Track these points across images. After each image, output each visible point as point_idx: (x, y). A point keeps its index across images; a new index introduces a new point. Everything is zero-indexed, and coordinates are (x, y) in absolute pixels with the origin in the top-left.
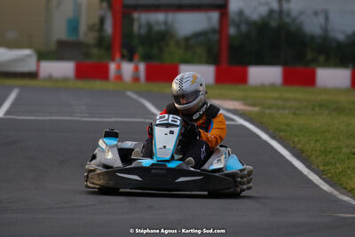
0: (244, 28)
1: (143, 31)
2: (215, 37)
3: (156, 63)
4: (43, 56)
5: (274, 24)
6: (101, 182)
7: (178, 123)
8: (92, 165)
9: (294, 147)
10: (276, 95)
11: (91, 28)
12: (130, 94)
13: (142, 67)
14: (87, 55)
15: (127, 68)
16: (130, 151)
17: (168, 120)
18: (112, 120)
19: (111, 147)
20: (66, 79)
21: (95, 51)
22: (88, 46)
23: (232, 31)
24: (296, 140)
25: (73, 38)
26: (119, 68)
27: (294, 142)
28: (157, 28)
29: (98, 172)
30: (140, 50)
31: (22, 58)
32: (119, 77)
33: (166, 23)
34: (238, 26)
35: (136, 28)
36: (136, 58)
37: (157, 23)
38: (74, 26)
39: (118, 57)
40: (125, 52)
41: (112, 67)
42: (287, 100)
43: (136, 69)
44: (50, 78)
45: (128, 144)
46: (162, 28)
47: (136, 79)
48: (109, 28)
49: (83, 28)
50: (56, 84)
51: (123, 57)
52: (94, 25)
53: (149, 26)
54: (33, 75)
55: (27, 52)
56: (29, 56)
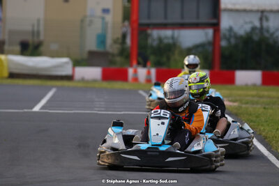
0: (233, 41)
1: (155, 44)
2: (210, 49)
3: (164, 68)
4: (77, 63)
5: (256, 38)
6: (110, 161)
7: (168, 116)
8: (103, 148)
9: (260, 134)
10: (254, 93)
11: (115, 42)
12: (141, 92)
13: (153, 71)
14: (112, 62)
15: (142, 72)
16: (132, 137)
17: (160, 114)
18: (122, 113)
19: (118, 134)
20: (95, 81)
21: (118, 59)
22: (113, 55)
23: (224, 43)
24: (262, 128)
25: (101, 49)
26: (135, 72)
27: (260, 130)
28: (166, 41)
29: (107, 153)
30: (152, 58)
31: (60, 64)
32: (136, 79)
33: (173, 37)
34: (228, 40)
35: (150, 41)
36: (149, 64)
37: (166, 38)
38: (102, 40)
39: (135, 64)
40: (140, 60)
41: (131, 71)
42: (261, 97)
43: (149, 73)
44: (83, 80)
45: (130, 132)
46: (171, 41)
47: (149, 81)
48: (128, 41)
49: (109, 41)
50: (87, 84)
51: (139, 63)
52: (118, 39)
53: (160, 40)
54: (70, 78)
55: (65, 60)
56: (66, 63)
